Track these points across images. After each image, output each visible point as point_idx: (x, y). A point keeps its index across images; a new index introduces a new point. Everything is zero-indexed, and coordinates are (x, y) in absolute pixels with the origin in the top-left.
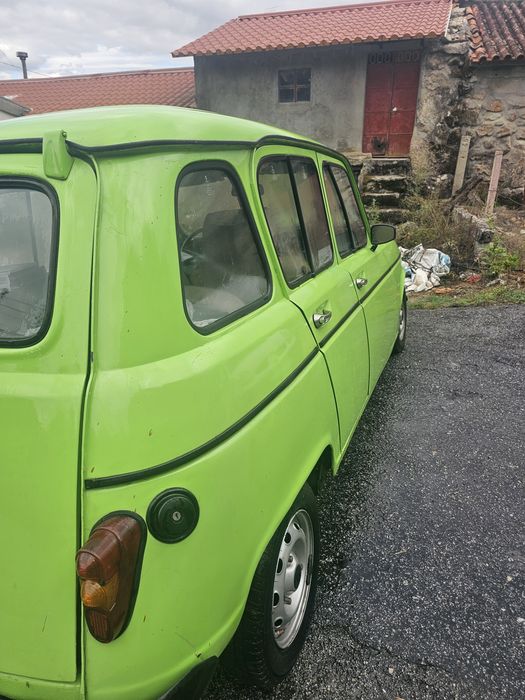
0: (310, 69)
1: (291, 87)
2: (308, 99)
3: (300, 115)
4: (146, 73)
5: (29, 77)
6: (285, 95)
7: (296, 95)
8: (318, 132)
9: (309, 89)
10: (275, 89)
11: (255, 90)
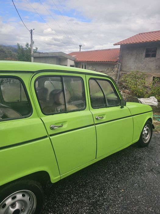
0: (157, 48)
1: (150, 53)
2: (155, 57)
3: (152, 62)
4: (109, 50)
5: (81, 51)
6: (147, 56)
7: (151, 56)
8: (157, 67)
9: (156, 54)
10: (144, 54)
11: (137, 54)
